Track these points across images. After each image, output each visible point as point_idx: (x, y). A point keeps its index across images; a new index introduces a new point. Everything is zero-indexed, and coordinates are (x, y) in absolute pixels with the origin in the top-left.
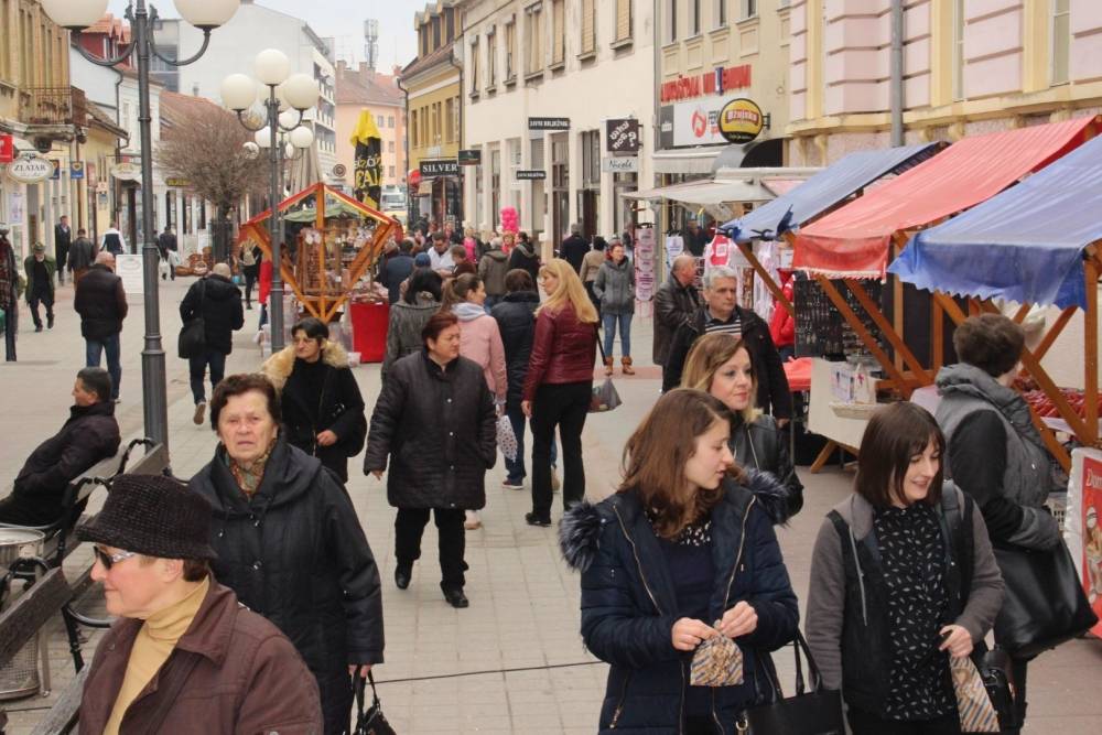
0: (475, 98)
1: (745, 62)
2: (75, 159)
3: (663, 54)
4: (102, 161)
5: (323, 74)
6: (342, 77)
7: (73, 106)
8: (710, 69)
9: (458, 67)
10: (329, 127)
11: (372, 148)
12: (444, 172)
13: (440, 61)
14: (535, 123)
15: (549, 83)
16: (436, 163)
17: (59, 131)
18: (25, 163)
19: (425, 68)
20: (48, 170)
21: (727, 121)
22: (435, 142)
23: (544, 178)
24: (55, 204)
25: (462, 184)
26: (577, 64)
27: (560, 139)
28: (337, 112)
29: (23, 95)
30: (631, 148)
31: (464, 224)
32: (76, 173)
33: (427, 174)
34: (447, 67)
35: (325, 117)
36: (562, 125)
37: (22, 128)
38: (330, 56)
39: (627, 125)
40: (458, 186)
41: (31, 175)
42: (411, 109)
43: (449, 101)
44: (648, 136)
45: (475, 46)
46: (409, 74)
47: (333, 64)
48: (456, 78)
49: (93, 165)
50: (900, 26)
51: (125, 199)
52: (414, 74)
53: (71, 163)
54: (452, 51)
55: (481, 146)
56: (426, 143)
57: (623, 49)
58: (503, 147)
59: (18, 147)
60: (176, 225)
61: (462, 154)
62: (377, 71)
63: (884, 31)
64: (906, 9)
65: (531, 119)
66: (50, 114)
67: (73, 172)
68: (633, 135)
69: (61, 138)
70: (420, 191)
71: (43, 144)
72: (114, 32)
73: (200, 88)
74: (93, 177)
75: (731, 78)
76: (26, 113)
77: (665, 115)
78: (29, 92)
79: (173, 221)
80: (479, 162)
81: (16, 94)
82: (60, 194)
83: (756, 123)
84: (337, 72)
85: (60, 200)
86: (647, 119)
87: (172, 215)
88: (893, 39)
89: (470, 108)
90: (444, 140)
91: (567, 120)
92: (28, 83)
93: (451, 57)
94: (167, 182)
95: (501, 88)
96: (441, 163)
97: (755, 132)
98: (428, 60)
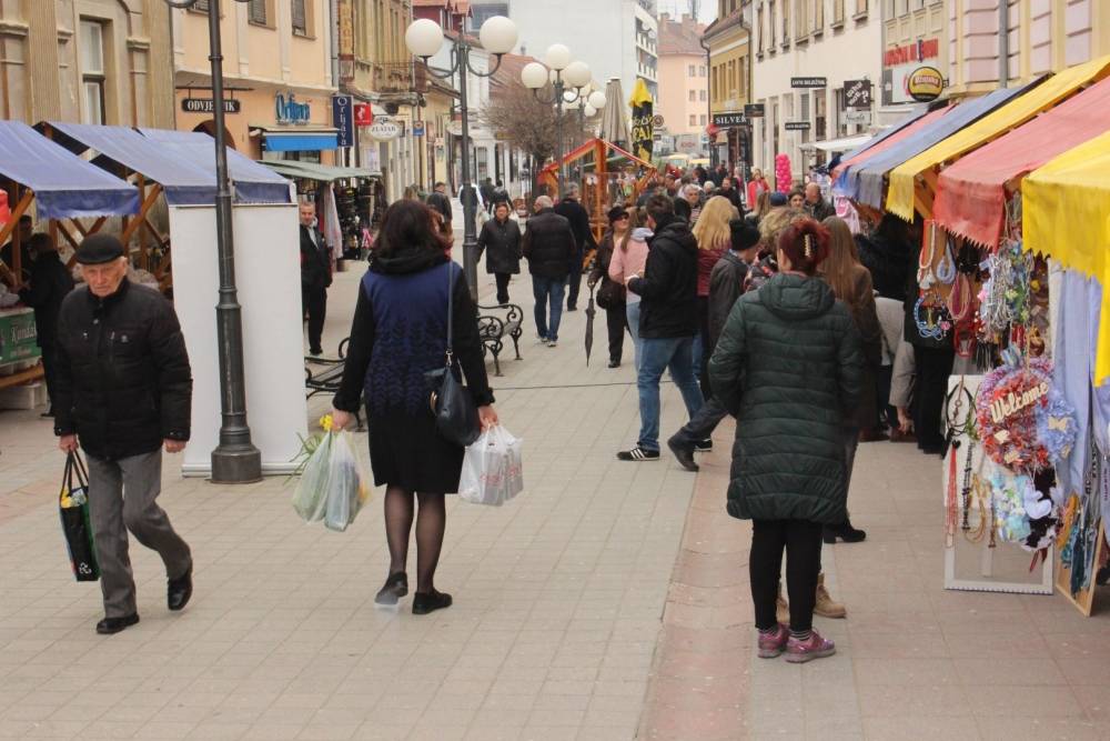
0: (761, 58)
1: (934, 37)
2: (416, 119)
3: (887, 27)
4: (439, 120)
5: (645, 28)
6: (665, 29)
7: (416, 77)
8: (914, 41)
9: (747, 29)
10: (652, 79)
11: (645, 110)
12: (735, 124)
13: (732, 24)
14: (797, 83)
15: (813, 46)
16: (728, 116)
17: (405, 98)
18: (379, 126)
19: (721, 30)
20: (398, 130)
21: (914, 84)
22: (730, 96)
23: (808, 129)
24: (401, 157)
25: (751, 134)
26: (831, 31)
27: (820, 95)
28: (660, 64)
29: (377, 69)
30: (864, 104)
31: (753, 170)
32: (418, 131)
33: (720, 125)
34: (738, 30)
35: (648, 68)
36: (819, 83)
37: (376, 96)
38: (652, 9)
39: (860, 85)
40: (748, 134)
41: (383, 135)
42: (713, 65)
43: (741, 59)
44: (877, 94)
45: (760, 11)
46: (712, 32)
47: (655, 17)
48: (746, 40)
49: (432, 124)
50: (1005, 18)
51: (458, 151)
52: (713, 35)
53: (414, 122)
54: (742, 16)
55: (764, 100)
56: (724, 98)
57: (861, 21)
58: (781, 101)
59: (375, 113)
60: (504, 174)
61: (748, 108)
62: (699, 22)
63: (995, 23)
64: (1010, 5)
65: (793, 79)
66: (397, 84)
67: (415, 130)
68: (865, 94)
69: (408, 103)
70: (718, 141)
71: (392, 109)
72: (449, 4)
73: (527, 47)
74: (431, 133)
75: (927, 49)
76: (379, 84)
77: (887, 78)
78: (381, 66)
79: (501, 171)
80: (762, 115)
81: (371, 69)
82: (405, 149)
83: (938, 86)
84: (660, 25)
85: (405, 154)
86: (876, 79)
87: (501, 165)
88: (1001, 29)
89: (757, 67)
90: (737, 96)
91: (824, 79)
92: (380, 59)
93: (741, 21)
94: (496, 136)
95: (779, 49)
96: (732, 115)
97: (936, 93)
98: (725, 21)
